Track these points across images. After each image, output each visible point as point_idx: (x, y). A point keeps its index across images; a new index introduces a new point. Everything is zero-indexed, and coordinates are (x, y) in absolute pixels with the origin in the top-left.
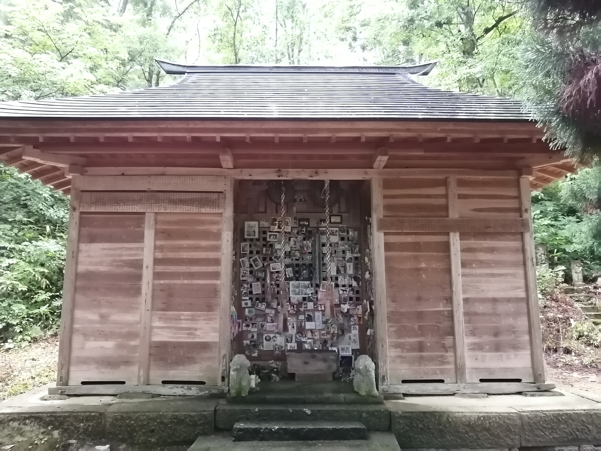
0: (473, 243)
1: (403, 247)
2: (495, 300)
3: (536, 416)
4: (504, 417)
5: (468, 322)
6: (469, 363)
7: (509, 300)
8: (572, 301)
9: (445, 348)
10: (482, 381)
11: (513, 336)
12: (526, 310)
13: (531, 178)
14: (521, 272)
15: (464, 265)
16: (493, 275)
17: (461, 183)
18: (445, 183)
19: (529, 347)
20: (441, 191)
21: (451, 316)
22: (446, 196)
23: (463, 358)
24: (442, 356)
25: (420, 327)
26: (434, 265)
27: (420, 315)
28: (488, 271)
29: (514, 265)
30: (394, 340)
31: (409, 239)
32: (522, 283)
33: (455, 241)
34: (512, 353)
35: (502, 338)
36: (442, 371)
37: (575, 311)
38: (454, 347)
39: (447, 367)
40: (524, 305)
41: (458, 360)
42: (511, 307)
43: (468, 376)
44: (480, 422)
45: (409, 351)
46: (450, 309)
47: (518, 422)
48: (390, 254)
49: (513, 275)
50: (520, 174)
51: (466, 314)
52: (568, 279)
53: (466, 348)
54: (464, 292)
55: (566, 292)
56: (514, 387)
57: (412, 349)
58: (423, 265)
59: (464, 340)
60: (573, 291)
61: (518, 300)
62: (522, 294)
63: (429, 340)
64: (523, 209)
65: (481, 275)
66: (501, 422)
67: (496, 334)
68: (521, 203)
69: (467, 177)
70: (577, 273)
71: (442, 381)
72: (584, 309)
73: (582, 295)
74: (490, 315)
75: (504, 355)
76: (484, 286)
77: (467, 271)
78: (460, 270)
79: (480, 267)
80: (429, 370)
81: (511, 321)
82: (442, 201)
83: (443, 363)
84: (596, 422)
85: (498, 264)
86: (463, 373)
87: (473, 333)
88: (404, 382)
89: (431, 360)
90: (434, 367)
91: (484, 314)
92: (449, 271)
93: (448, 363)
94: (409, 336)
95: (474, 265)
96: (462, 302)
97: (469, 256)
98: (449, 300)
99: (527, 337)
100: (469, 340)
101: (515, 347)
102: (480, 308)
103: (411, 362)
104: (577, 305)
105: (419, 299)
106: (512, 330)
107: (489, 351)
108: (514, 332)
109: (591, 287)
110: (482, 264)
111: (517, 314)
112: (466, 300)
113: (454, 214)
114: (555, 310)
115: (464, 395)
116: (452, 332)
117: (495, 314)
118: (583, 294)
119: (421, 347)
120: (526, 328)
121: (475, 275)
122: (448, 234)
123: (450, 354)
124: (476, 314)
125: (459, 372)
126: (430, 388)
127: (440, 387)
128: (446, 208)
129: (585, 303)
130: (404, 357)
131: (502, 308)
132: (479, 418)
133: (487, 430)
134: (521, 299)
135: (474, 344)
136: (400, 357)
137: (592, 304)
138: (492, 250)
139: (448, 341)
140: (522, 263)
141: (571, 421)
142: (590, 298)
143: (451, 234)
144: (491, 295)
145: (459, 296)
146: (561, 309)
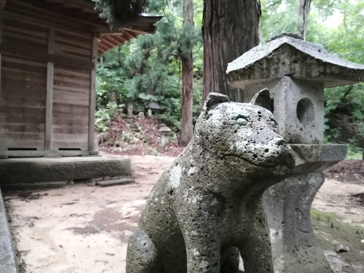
0: (62, 71)
1: (15, 66)
2: (71, 106)
3: (84, 164)
4: (67, 165)
5: (54, 116)
6: (53, 139)
7: (79, 106)
8: (125, 123)
9: (39, 131)
10: (60, 149)
11: (79, 126)
12: (87, 112)
13: (99, 41)
14: (88, 91)
15: (55, 83)
16: (72, 91)
17: (58, 34)
18: (47, 31)
19: (87, 132)
20: (44, 35)
21: (44, 112)
22: (47, 39)
23: (50, 136)
24: (37, 135)
25: (23, 117)
26: (36, 80)
27: (23, 110)
28: (70, 89)
29: (84, 87)
30: (4, 124)
31: (20, 61)
32: (87, 98)
33: (51, 69)
34: (78, 135)
35: (74, 127)
36: (36, 144)
37: (126, 128)
38: (45, 130)
39: (39, 141)
40: (87, 110)
41: (47, 138)
42: (80, 110)
43: (51, 147)
44: (53, 168)
45: (14, 130)
46: (43, 108)
47: (74, 167)
48: (5, 69)
49: (83, 93)
50: (93, 36)
51: (54, 112)
52: (125, 111)
53: (52, 131)
54: (54, 98)
55: (124, 118)
56: (77, 152)
57: (17, 129)
58: (28, 79)
59: (51, 126)
60: (127, 118)
61: (84, 107)
62: (87, 103)
63: (28, 125)
64: (93, 56)
65: (65, 90)
66: (65, 167)
67: (71, 124)
68: (92, 53)
69: (62, 31)
70: (130, 109)
71: (35, 149)
72: (131, 127)
73: (131, 121)
74: (68, 113)
75: (74, 136)
76: (66, 97)
77: (57, 87)
78: (52, 86)
79: (65, 86)
80: (28, 143)
81: (79, 117)
82: (44, 42)
83: (37, 139)
84: (113, 166)
85: (76, 85)
86: (49, 145)
87: (57, 123)
88: (10, 149)
89: (29, 136)
90: (31, 141)
91: (64, 113)
92: (45, 85)
93: (40, 139)
94: (15, 122)
95: (61, 84)
96: (51, 105)
97: (59, 78)
98: (44, 103)
99: (87, 127)
100: (54, 127)
101: (80, 132)
102: (63, 109)
103: (15, 137)
104: (128, 125)
105: (24, 100)
106: (80, 123)
107: (66, 133)
108: (80, 124)
109: (135, 117)
110: (66, 84)
111: (83, 114)
112: (54, 104)
113: (51, 51)
114: (117, 126)
115: (48, 157)
116: (44, 121)
117: (71, 113)
118: (132, 119)
119: (23, 129)
120: (87, 122)
121: (61, 90)
122: (46, 63)
123: (42, 134)
124: (60, 112)
125: (47, 144)
126: (27, 153)
127: (34, 153)
128: (46, 47)
129: (132, 124)
130: (11, 134)
131: (75, 110)
132: (53, 165)
133: (57, 171)
134: (86, 107)
135: (57, 129)
136: (8, 134)
137: (135, 125)
138: (73, 77)
139: (41, 126)
140: (89, 87)
141: (101, 166)
142: (134, 122)
143: (49, 64)
144: (70, 102)
145: (50, 101)
146: (119, 126)
